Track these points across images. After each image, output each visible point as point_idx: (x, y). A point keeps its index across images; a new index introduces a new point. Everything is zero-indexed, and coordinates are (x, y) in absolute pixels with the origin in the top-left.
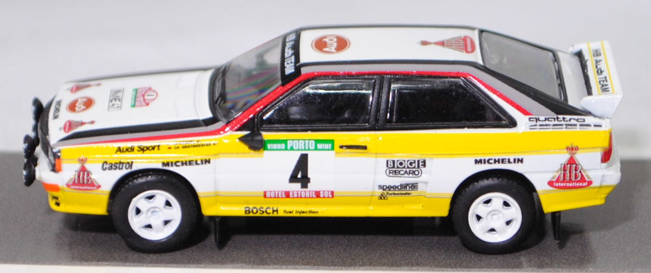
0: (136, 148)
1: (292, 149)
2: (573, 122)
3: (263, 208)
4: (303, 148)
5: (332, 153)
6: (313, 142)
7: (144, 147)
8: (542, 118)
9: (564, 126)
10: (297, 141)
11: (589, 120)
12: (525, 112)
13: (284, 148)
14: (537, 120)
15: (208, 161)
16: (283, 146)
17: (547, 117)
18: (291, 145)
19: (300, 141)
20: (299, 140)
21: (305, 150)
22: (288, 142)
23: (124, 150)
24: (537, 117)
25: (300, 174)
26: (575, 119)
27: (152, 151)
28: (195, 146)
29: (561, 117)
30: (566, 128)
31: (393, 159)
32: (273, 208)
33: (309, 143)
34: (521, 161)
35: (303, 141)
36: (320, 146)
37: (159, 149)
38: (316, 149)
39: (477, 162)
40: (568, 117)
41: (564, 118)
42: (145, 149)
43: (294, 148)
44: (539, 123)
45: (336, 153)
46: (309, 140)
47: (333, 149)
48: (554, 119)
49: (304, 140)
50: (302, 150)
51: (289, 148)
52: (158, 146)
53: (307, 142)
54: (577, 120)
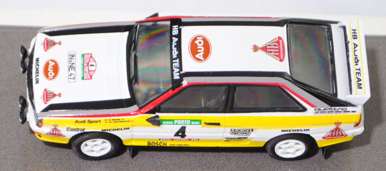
0: (87, 121)
1: (177, 124)
2: (340, 110)
3: (158, 143)
4: (183, 124)
5: (200, 126)
6: (189, 121)
7: (91, 121)
8: (322, 109)
9: (335, 113)
10: (180, 121)
11: (349, 109)
12: (312, 106)
13: (172, 123)
14: (319, 110)
16: (172, 122)
17: (325, 108)
18: (177, 122)
19: (182, 121)
20: (181, 120)
21: (184, 124)
22: (175, 121)
23: (80, 122)
24: (319, 108)
25: (182, 133)
26: (341, 109)
27: (96, 123)
28: (120, 122)
29: (333, 108)
30: (336, 113)
32: (164, 143)
33: (187, 121)
34: (308, 130)
35: (183, 121)
36: (193, 123)
37: (100, 122)
38: (191, 124)
39: (282, 131)
40: (337, 108)
41: (335, 109)
42: (92, 122)
43: (178, 123)
44: (320, 111)
45: (202, 126)
46: (187, 120)
47: (200, 124)
48: (329, 109)
49: (184, 120)
50: (182, 124)
51: (175, 123)
52: (100, 121)
53: (186, 121)
54: (342, 109)
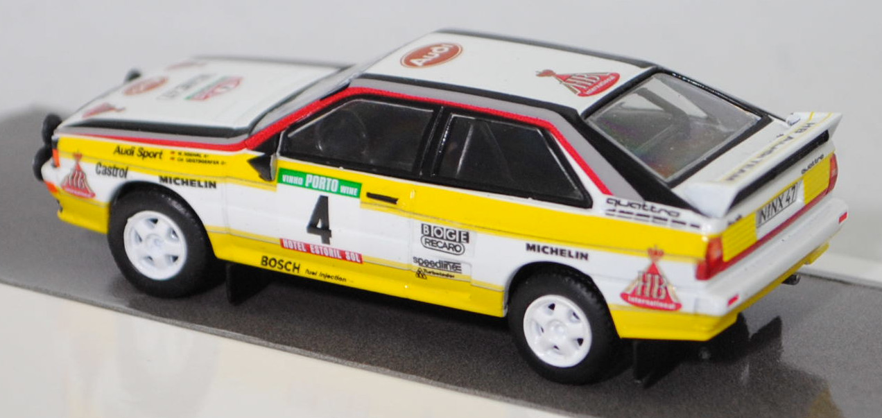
0: (136, 152)
1: (310, 187)
2: (663, 215)
3: (282, 261)
4: (323, 189)
5: (357, 200)
6: (337, 182)
7: (144, 152)
8: (624, 202)
9: (651, 219)
10: (317, 177)
11: (686, 215)
12: (604, 189)
13: (301, 183)
14: (618, 203)
15: (213, 185)
16: (299, 180)
17: (631, 201)
18: (310, 181)
19: (322, 178)
20: (320, 176)
21: (325, 191)
22: (308, 176)
23: (123, 152)
24: (618, 199)
25: (320, 222)
26: (666, 211)
27: (153, 159)
28: (200, 161)
29: (649, 204)
30: (653, 221)
31: (430, 224)
32: (295, 264)
33: (331, 182)
34: (585, 256)
35: (325, 179)
36: (344, 189)
37: (160, 158)
38: (338, 192)
39: (530, 248)
40: (658, 206)
41: (652, 208)
42: (146, 154)
43: (313, 186)
44: (619, 208)
45: (362, 203)
46: (333, 178)
47: (358, 196)
48: (640, 205)
49: (327, 177)
50: (322, 190)
51: (307, 185)
52: (161, 154)
53: (329, 180)
54: (669, 213)
